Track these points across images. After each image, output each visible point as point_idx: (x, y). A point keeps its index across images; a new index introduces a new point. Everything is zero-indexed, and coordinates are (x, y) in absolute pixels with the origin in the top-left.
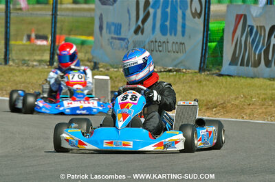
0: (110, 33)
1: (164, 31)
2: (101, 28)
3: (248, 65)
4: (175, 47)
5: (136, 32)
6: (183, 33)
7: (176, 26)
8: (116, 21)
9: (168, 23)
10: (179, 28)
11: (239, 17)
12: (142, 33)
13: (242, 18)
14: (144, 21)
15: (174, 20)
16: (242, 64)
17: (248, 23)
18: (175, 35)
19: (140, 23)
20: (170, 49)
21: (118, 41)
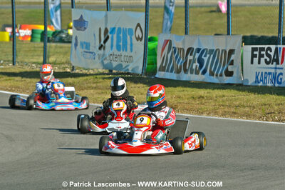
0: (82, 48)
1: (118, 48)
2: (76, 45)
3: (172, 71)
4: (126, 59)
5: (100, 48)
6: (131, 50)
7: (126, 45)
8: (86, 41)
9: (121, 44)
10: (129, 47)
11: (166, 41)
12: (104, 49)
13: (168, 42)
14: (105, 42)
15: (125, 42)
16: (168, 71)
17: (173, 46)
18: (126, 51)
19: (102, 43)
20: (123, 60)
21: (88, 54)
